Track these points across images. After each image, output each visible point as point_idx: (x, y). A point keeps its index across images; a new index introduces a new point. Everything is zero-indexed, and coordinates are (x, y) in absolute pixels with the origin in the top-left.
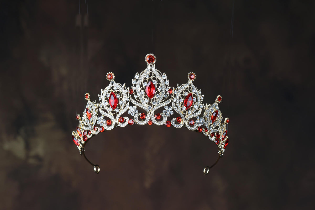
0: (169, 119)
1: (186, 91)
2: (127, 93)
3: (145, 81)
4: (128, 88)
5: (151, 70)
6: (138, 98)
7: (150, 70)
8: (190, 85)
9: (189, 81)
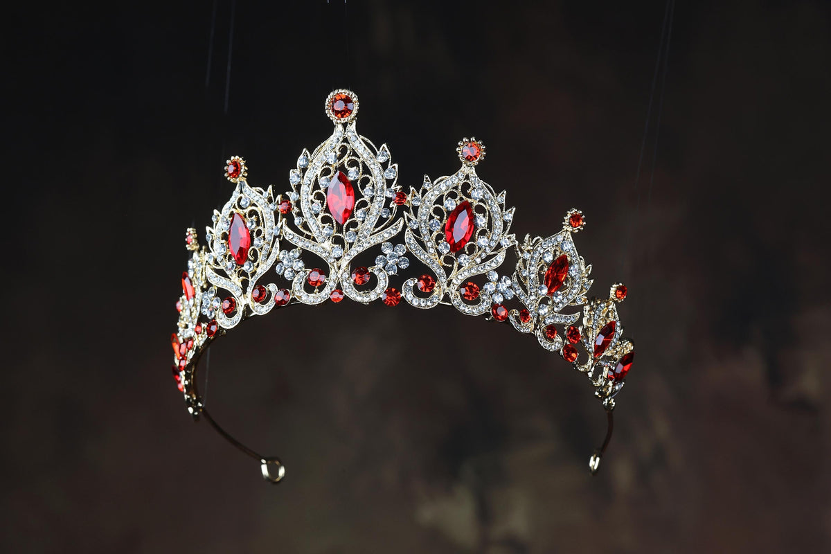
0: (396, 282)
1: (453, 195)
2: (276, 214)
3: (326, 172)
4: (279, 197)
5: (345, 140)
6: (305, 226)
7: (341, 139)
8: (467, 177)
9: (464, 165)
